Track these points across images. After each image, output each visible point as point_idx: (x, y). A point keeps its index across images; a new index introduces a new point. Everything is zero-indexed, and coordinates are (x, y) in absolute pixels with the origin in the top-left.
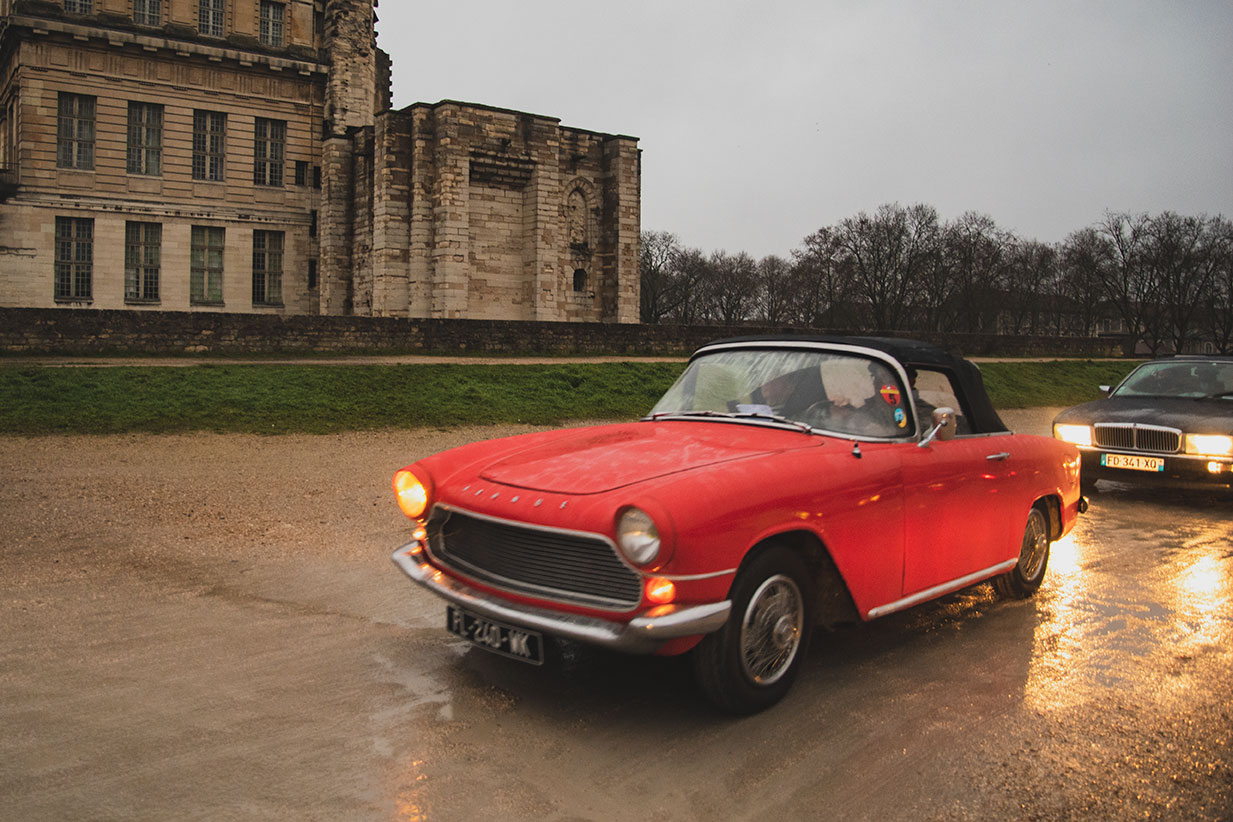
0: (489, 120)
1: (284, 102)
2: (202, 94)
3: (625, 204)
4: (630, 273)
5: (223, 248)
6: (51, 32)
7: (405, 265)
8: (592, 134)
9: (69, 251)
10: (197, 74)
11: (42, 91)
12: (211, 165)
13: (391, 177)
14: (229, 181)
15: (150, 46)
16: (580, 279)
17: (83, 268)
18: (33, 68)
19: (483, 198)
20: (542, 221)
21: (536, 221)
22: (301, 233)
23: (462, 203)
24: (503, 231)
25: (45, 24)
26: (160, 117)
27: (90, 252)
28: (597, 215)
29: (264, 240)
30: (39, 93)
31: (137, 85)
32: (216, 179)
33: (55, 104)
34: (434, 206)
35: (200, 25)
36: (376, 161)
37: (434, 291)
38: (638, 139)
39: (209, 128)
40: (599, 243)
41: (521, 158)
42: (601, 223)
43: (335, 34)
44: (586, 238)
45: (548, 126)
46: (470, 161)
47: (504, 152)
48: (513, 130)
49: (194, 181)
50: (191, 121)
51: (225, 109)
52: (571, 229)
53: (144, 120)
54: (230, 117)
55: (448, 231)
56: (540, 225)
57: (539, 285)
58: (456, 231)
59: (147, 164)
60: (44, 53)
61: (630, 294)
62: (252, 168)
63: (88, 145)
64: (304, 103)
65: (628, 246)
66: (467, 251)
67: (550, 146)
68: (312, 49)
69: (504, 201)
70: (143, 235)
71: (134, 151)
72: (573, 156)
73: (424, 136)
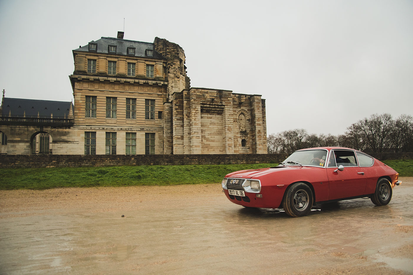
0: (207, 93)
1: (154, 94)
2: (129, 93)
3: (258, 117)
4: (260, 139)
5: (136, 139)
6: (83, 79)
7: (182, 140)
8: (246, 95)
9: (89, 142)
10: (127, 88)
11: (81, 96)
12: (132, 114)
13: (177, 113)
14: (138, 119)
15: (112, 81)
16: (244, 143)
17: (93, 147)
18: (78, 89)
19: (208, 118)
20: (228, 124)
21: (225, 124)
22: (160, 133)
23: (198, 120)
24: (215, 128)
25: (81, 77)
26: (116, 101)
27: (95, 142)
28: (249, 121)
29: (149, 136)
30: (80, 96)
31: (109, 92)
32: (134, 118)
33: (85, 99)
34: (190, 121)
35: (128, 73)
36: (173, 108)
37: (191, 149)
38: (261, 96)
39: (131, 103)
40: (250, 130)
41: (219, 104)
42: (251, 124)
43: (169, 72)
44: (246, 129)
45: (228, 93)
46: (201, 107)
47: (213, 103)
48: (216, 95)
49: (127, 119)
50: (125, 101)
51: (135, 97)
52: (240, 126)
53: (111, 102)
54: (137, 99)
55: (194, 129)
56: (226, 125)
57: (227, 145)
58: (196, 129)
59: (112, 115)
60: (81, 85)
61: (261, 147)
62: (144, 114)
63: (94, 111)
64: (161, 94)
65: (259, 131)
66: (201, 135)
67: (229, 100)
68: (163, 78)
69: (215, 118)
70: (111, 136)
71: (108, 111)
72: (239, 103)
73: (186, 99)
